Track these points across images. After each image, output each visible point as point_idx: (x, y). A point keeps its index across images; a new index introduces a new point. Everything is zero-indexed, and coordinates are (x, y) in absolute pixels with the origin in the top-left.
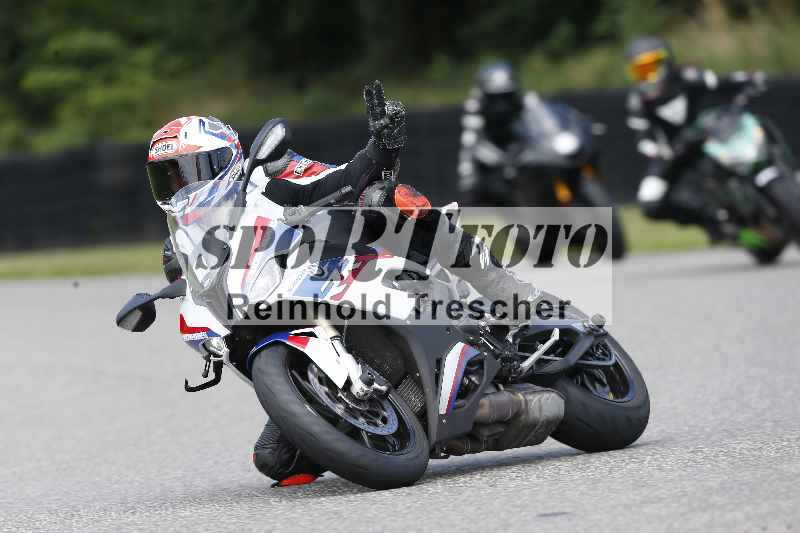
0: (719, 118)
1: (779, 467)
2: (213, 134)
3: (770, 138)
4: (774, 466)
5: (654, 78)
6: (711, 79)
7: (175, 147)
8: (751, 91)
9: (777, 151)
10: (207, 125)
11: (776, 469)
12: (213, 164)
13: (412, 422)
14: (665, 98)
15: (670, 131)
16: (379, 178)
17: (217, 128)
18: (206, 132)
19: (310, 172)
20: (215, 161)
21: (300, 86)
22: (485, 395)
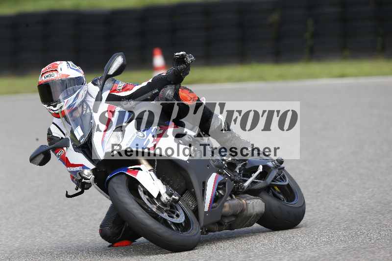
2: (74, 69)
7: (56, 75)
10: (70, 65)
18: (71, 68)
22: (226, 201)
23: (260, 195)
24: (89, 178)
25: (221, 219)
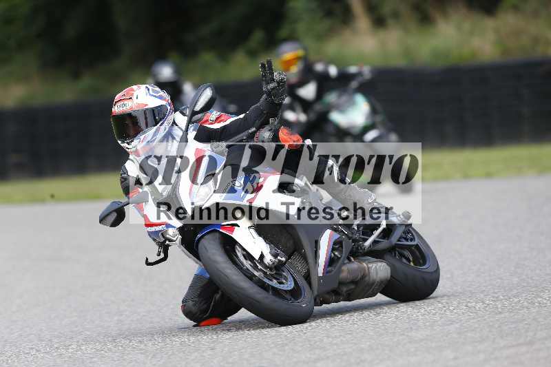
0: (340, 96)
1: (410, 334)
2: (155, 96)
3: (374, 111)
4: (406, 334)
5: (295, 70)
6: (333, 71)
7: (130, 105)
8: (360, 79)
9: (379, 118)
10: (150, 90)
11: (407, 336)
12: (156, 116)
13: (302, 283)
14: (302, 83)
15: (306, 105)
16: (267, 123)
17: (158, 92)
18: (150, 94)
19: (220, 119)
20: (156, 114)
21: (76, 75)
22: (344, 264)
23: (385, 256)
24: (175, 239)
25: (339, 286)
